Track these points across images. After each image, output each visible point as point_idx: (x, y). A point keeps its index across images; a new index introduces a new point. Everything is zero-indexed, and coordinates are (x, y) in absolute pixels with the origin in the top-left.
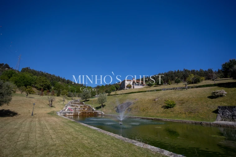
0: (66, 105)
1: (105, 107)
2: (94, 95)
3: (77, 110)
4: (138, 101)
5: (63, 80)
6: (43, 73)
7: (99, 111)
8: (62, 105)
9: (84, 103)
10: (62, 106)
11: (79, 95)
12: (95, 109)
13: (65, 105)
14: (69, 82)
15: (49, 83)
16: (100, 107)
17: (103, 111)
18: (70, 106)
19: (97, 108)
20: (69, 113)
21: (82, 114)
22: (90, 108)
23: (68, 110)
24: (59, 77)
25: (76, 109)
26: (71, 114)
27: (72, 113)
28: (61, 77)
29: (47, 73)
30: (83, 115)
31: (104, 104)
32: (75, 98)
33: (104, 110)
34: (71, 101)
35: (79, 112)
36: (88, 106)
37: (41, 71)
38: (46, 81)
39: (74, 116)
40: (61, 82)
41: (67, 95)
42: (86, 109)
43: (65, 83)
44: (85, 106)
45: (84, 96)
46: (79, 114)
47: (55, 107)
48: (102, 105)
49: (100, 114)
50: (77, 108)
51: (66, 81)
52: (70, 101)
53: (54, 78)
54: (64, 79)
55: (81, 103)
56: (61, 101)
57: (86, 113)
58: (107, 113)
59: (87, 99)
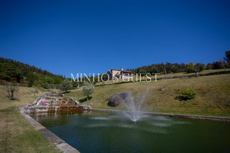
0: (39, 98)
1: (92, 99)
2: (75, 87)
3: (54, 103)
4: (136, 92)
5: (39, 71)
6: (13, 61)
7: (84, 105)
8: (32, 97)
9: (63, 95)
10: (32, 99)
11: (57, 87)
12: (78, 103)
13: (37, 97)
14: (46, 73)
15: (19, 71)
16: (85, 100)
17: (90, 105)
18: (45, 99)
19: (81, 101)
20: (41, 108)
21: (61, 109)
22: (71, 101)
23: (40, 104)
24: (34, 66)
25: (52, 102)
26: (44, 110)
27: (45, 108)
28: (36, 67)
29: (18, 61)
30: (62, 111)
31: (90, 96)
32: (52, 89)
33: (91, 103)
34: (46, 92)
35: (56, 107)
36: (70, 99)
37: (10, 59)
38: (15, 70)
39: (48, 112)
40: (36, 72)
41: (42, 86)
42: (66, 103)
43: (41, 74)
44: (64, 99)
45: (64, 86)
46: (56, 110)
47: (19, 101)
48: (88, 96)
49: (86, 108)
50: (54, 101)
51: (43, 72)
52: (44, 93)
53: (28, 67)
54: (40, 69)
55: (60, 95)
56: (32, 92)
57: (67, 107)
58: (95, 108)
59: (68, 91)
